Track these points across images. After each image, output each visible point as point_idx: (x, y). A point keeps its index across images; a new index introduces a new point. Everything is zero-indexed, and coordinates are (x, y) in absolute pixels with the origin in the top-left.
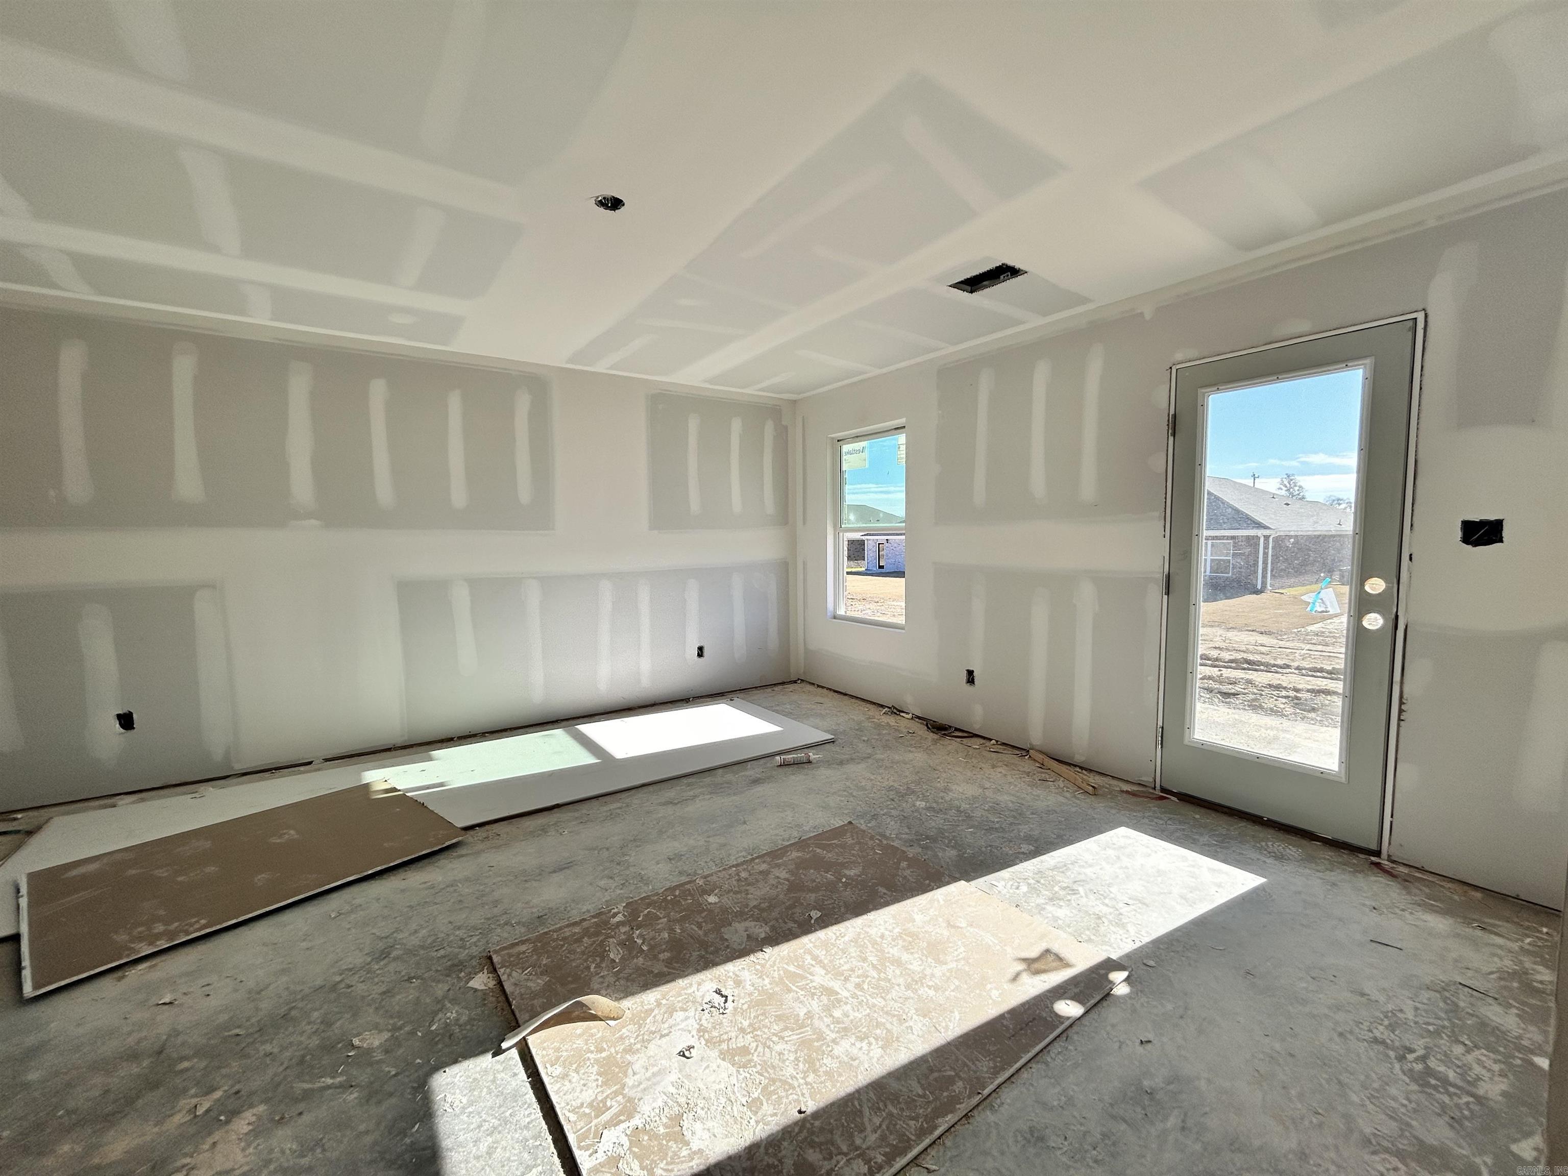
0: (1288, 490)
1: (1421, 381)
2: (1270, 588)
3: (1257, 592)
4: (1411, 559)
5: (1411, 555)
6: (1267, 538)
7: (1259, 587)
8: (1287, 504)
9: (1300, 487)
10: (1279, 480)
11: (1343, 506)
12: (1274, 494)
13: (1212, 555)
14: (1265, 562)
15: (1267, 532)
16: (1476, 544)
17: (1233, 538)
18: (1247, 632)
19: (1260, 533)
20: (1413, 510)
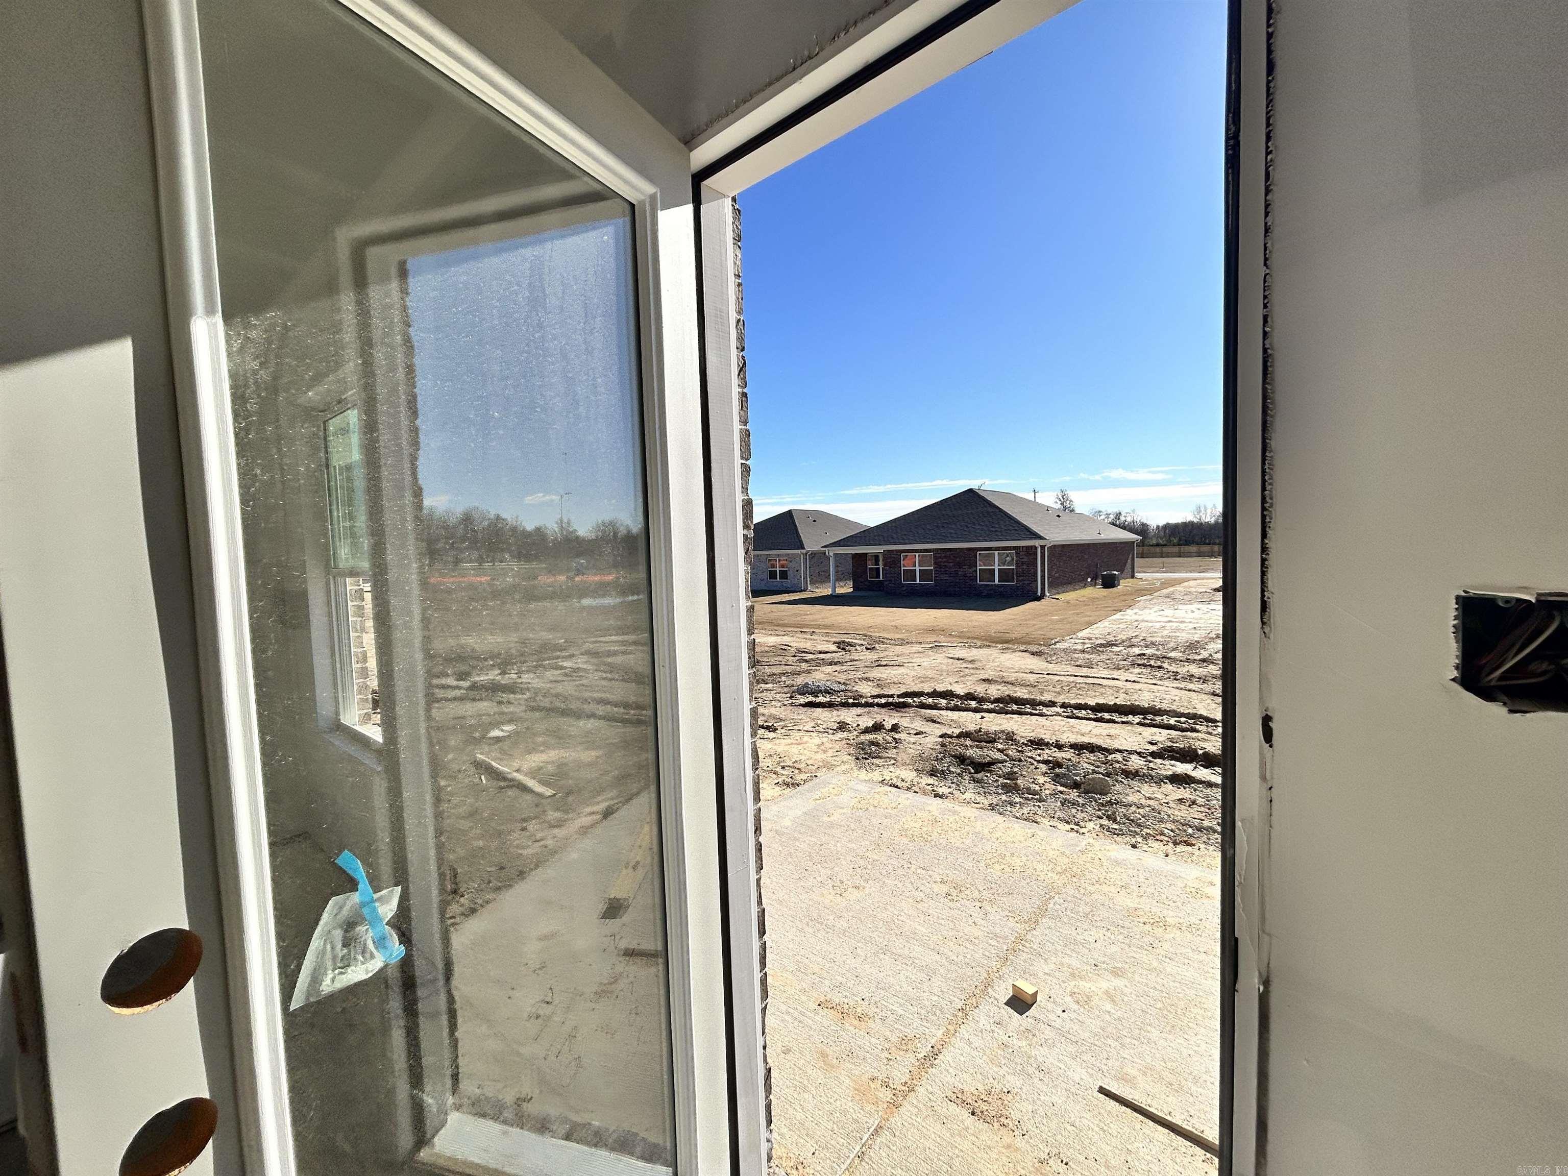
0: (1062, 504)
1: (1270, 36)
2: (1048, 594)
3: (1039, 599)
4: (1268, 735)
5: (1266, 720)
6: (1043, 547)
7: (1039, 594)
8: (1059, 516)
9: (1071, 501)
10: (1056, 493)
11: (1103, 517)
12: (1048, 507)
13: (999, 565)
14: (1043, 571)
15: (1042, 542)
16: (1487, 694)
17: (1015, 548)
18: (1020, 654)
19: (1037, 543)
20: (1264, 549)
